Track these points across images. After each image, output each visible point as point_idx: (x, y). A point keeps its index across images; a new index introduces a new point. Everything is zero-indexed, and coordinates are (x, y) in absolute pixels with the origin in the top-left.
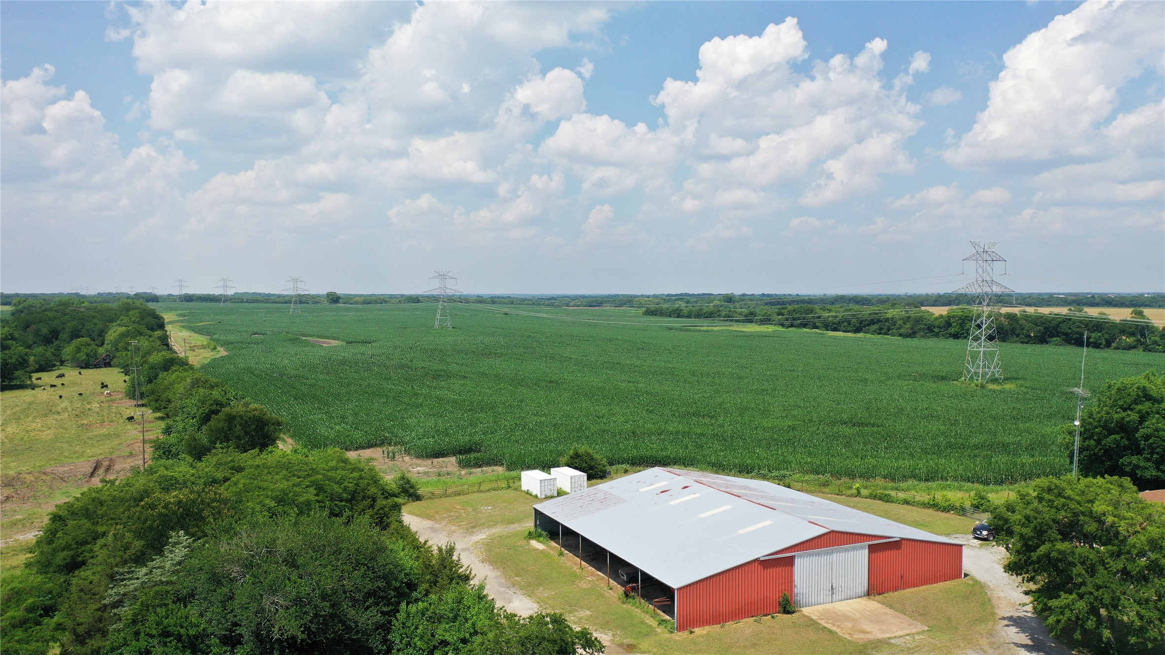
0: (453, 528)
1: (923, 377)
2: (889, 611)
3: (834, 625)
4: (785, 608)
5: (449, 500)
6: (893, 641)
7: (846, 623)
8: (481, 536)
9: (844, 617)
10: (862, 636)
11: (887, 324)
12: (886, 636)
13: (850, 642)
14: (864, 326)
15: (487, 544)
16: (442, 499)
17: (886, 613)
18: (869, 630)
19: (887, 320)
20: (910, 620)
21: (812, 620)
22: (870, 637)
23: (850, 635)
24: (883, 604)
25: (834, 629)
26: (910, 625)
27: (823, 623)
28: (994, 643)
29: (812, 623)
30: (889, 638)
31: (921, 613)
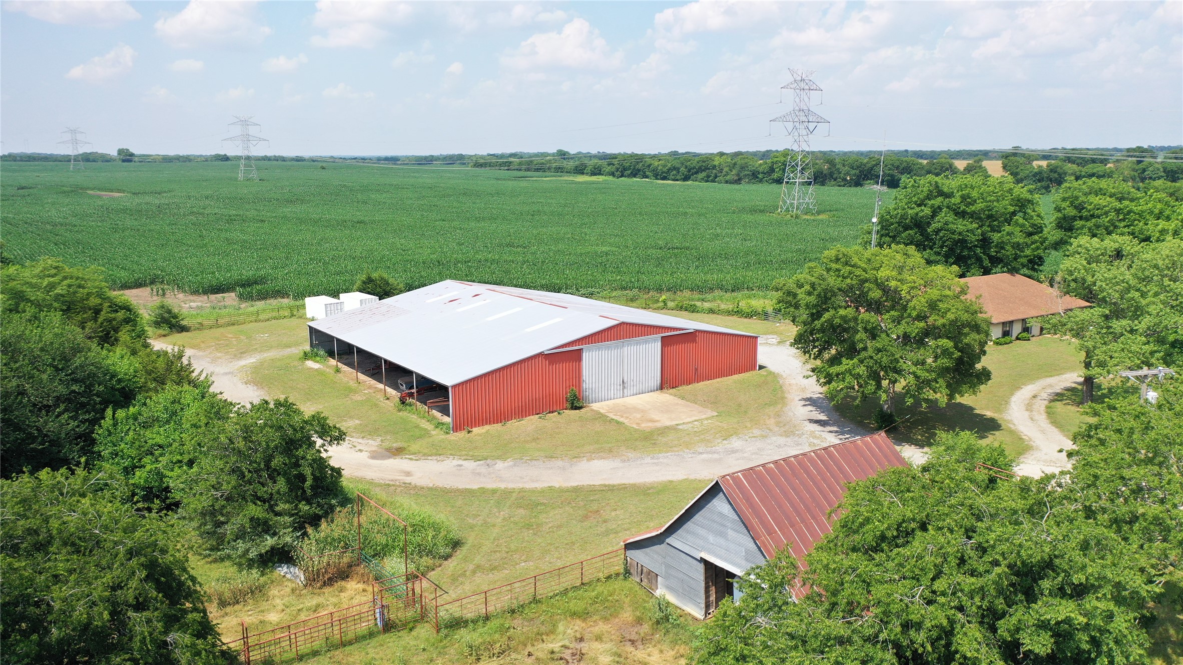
0: (219, 355)
1: (743, 210)
2: (680, 401)
3: (622, 417)
4: (573, 403)
5: (221, 330)
6: (680, 427)
7: (635, 415)
8: (250, 360)
9: (635, 409)
10: (650, 424)
11: (714, 171)
12: (674, 423)
13: (636, 430)
14: (692, 175)
15: (255, 368)
16: (212, 330)
17: (677, 404)
18: (658, 419)
19: (714, 167)
20: (701, 408)
21: (600, 413)
22: (658, 425)
23: (638, 424)
24: (675, 396)
25: (621, 420)
26: (700, 412)
27: (611, 416)
28: (780, 422)
29: (600, 417)
30: (677, 425)
31: (712, 402)
